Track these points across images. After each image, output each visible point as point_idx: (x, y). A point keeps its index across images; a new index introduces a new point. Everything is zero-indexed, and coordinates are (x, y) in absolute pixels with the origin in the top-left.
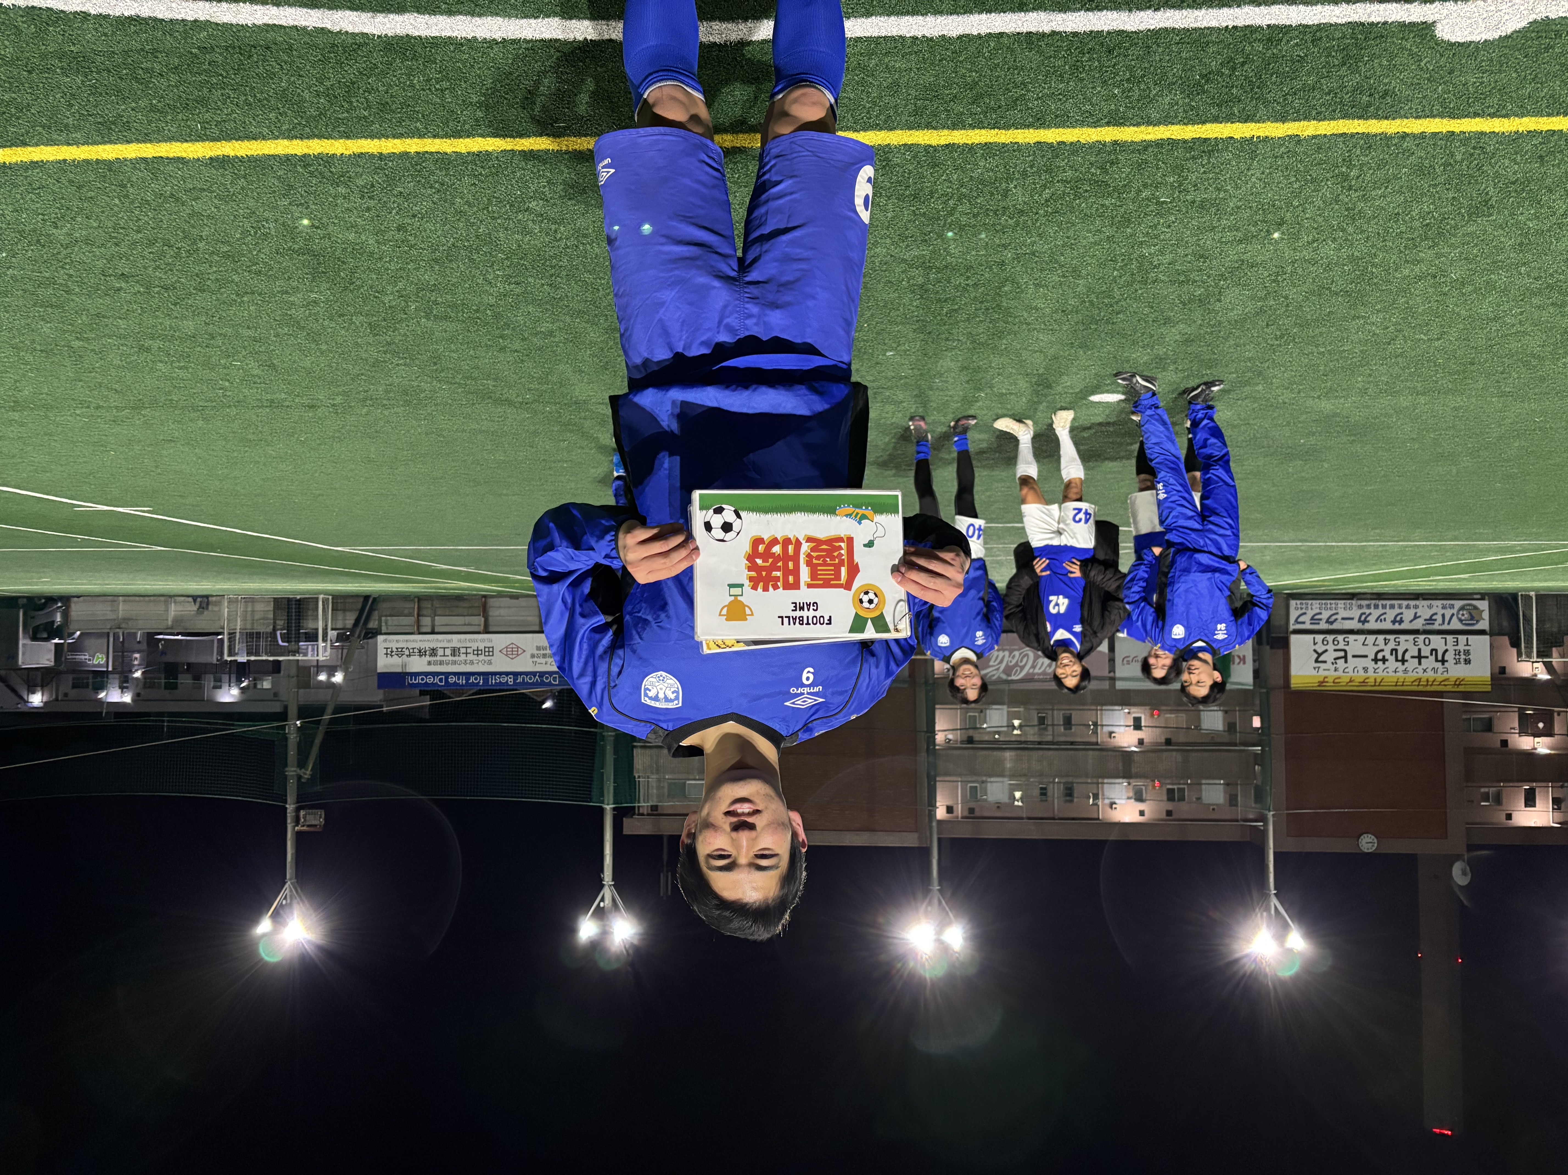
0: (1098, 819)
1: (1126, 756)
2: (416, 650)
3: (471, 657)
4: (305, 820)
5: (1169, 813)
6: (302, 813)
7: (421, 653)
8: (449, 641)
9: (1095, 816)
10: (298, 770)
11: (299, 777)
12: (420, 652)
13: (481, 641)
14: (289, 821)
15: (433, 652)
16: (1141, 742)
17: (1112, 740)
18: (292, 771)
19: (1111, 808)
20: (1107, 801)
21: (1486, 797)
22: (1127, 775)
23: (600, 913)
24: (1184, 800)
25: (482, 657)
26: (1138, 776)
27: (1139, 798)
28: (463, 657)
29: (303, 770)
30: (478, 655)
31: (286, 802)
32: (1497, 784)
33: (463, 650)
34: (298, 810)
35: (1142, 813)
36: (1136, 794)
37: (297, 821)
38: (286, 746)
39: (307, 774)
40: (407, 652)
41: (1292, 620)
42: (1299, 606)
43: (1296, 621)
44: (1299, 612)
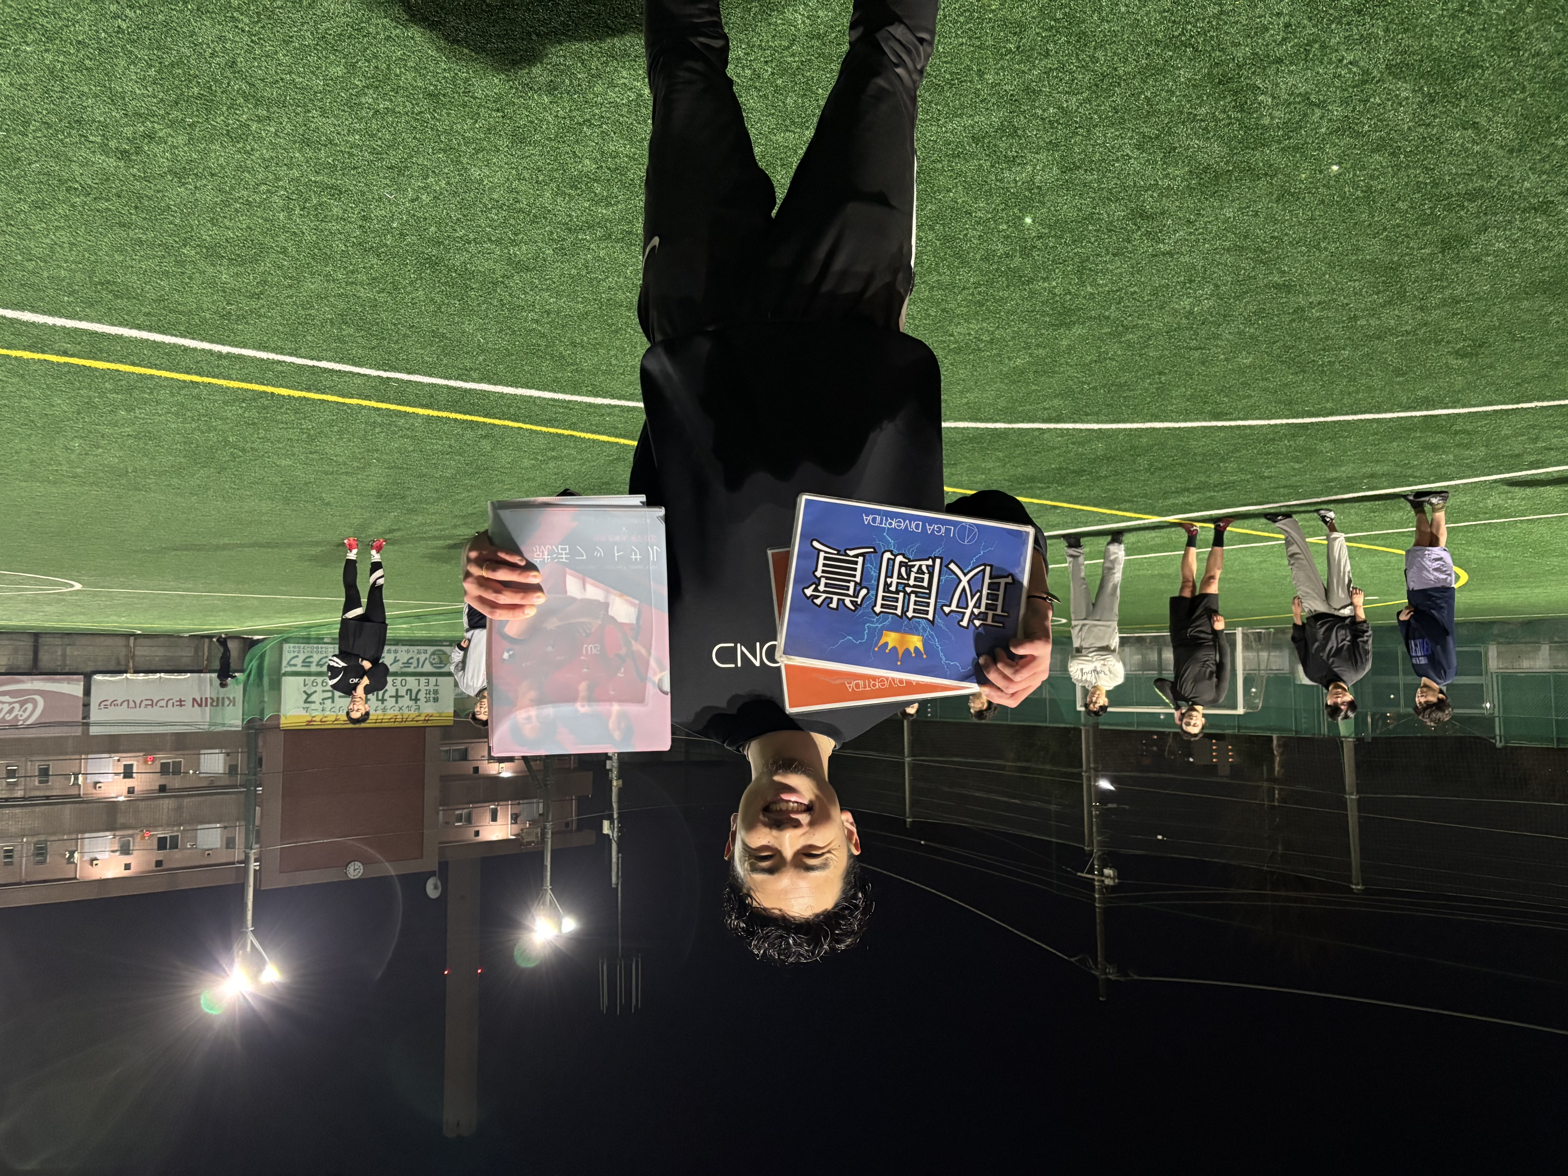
0: (75, 878)
1: (112, 806)
5: (159, 863)
9: (72, 876)
16: (131, 791)
17: (98, 791)
19: (92, 865)
20: (87, 857)
21: (459, 818)
22: (111, 827)
24: (177, 847)
26: (124, 827)
27: (125, 850)
32: (467, 806)
35: (127, 867)
36: (122, 847)
41: (284, 663)
42: (292, 649)
43: (288, 663)
44: (293, 655)
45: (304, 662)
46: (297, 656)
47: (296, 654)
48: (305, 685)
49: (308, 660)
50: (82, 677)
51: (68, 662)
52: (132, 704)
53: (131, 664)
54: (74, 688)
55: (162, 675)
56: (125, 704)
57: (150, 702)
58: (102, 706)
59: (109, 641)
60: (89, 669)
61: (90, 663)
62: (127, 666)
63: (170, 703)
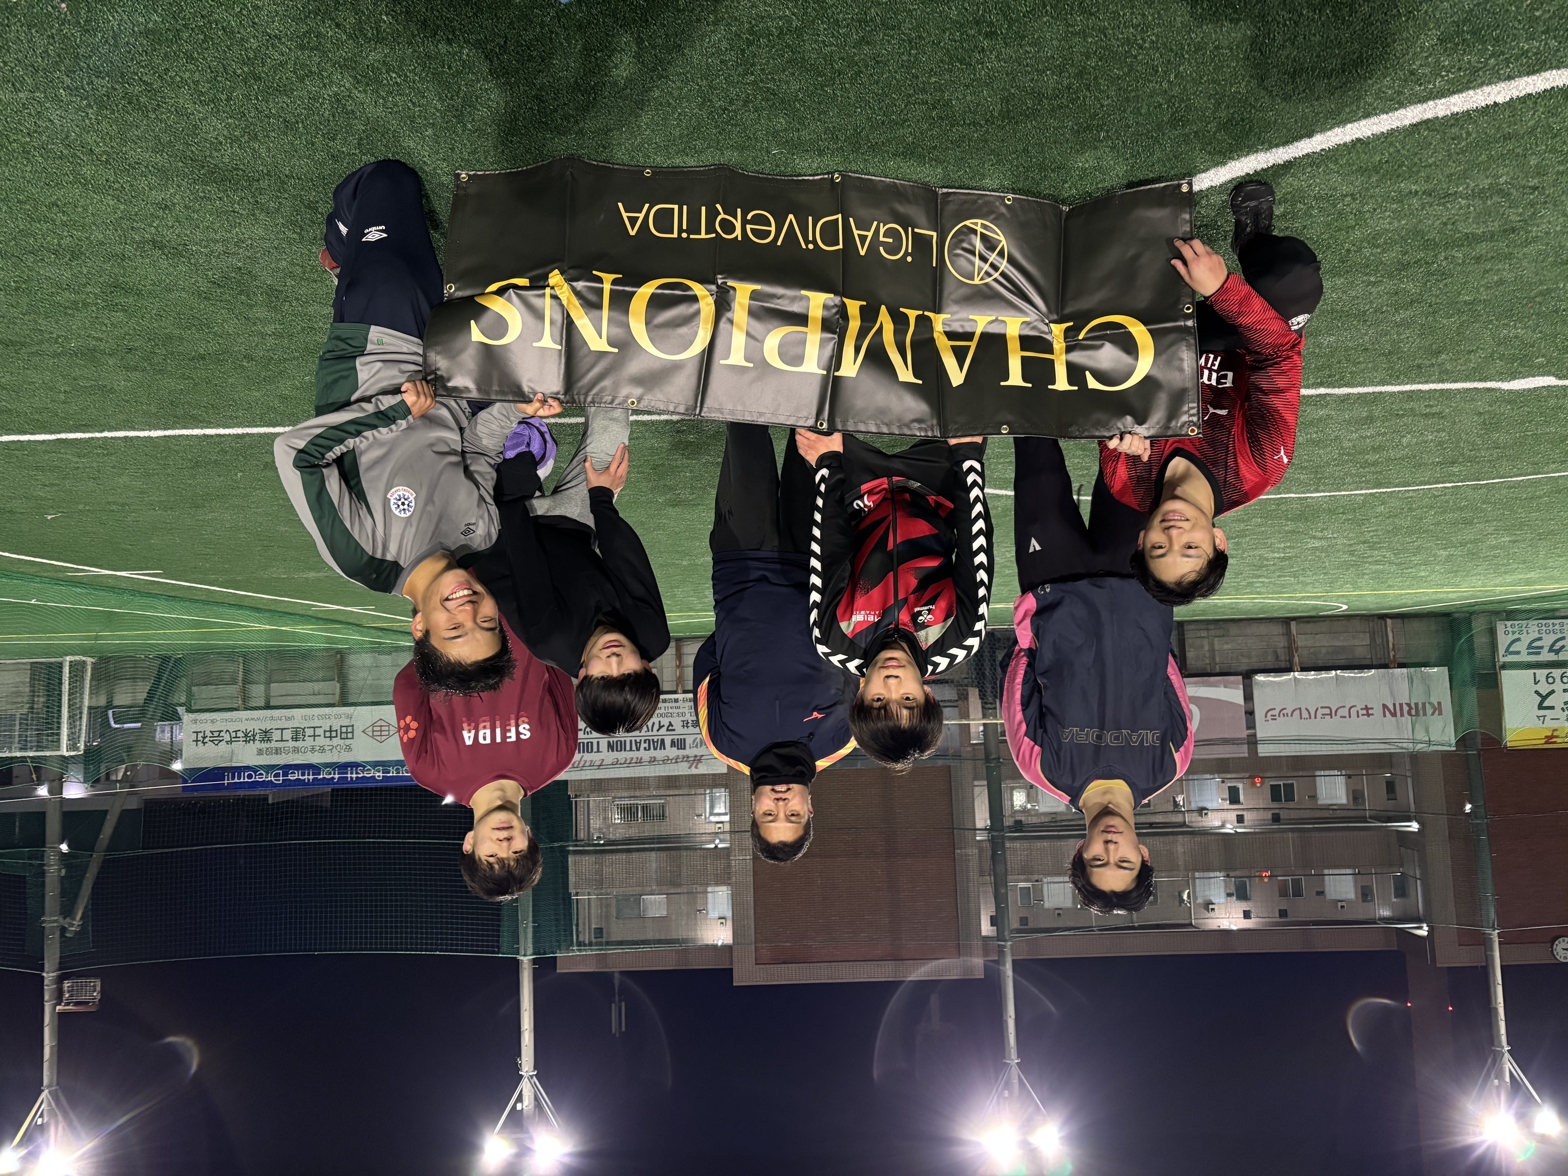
0: (1190, 926)
1: (1221, 839)
2: (240, 734)
3: (321, 741)
4: (71, 996)
5: (1283, 913)
6: (66, 984)
7: (249, 737)
8: (289, 719)
9: (1186, 922)
10: (61, 920)
11: (63, 930)
12: (246, 736)
13: (337, 716)
14: (46, 997)
15: (266, 735)
16: (1240, 820)
17: (1203, 819)
18: (51, 920)
19: (1207, 910)
22: (1222, 866)
23: (516, 1120)
24: (1300, 895)
25: (336, 741)
26: (1239, 867)
27: (1242, 894)
28: (309, 742)
29: (68, 920)
30: (331, 737)
31: (42, 970)
33: (309, 732)
34: (60, 980)
35: (1247, 915)
36: (1237, 890)
37: (59, 997)
38: (43, 884)
39: (75, 924)
40: (227, 737)
41: (1501, 650)
42: (1510, 629)
43: (1507, 650)
44: (1511, 637)
45: (1530, 647)
46: (1518, 640)
47: (1516, 636)
48: (1536, 683)
49: (1535, 644)
50: (1240, 678)
51: (1217, 660)
52: (1305, 714)
53: (1296, 659)
54: (1232, 693)
55: (1338, 672)
56: (1297, 712)
57: (1327, 711)
58: (1269, 717)
59: (1263, 629)
60: (1244, 668)
61: (1244, 660)
62: (1291, 661)
63: (1353, 711)
